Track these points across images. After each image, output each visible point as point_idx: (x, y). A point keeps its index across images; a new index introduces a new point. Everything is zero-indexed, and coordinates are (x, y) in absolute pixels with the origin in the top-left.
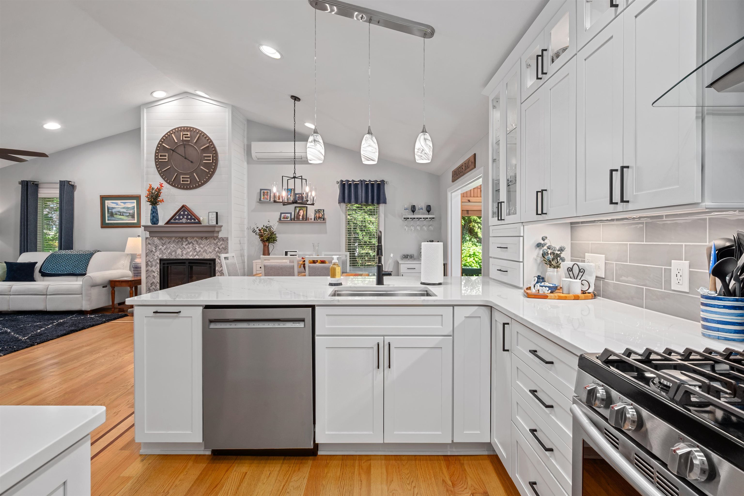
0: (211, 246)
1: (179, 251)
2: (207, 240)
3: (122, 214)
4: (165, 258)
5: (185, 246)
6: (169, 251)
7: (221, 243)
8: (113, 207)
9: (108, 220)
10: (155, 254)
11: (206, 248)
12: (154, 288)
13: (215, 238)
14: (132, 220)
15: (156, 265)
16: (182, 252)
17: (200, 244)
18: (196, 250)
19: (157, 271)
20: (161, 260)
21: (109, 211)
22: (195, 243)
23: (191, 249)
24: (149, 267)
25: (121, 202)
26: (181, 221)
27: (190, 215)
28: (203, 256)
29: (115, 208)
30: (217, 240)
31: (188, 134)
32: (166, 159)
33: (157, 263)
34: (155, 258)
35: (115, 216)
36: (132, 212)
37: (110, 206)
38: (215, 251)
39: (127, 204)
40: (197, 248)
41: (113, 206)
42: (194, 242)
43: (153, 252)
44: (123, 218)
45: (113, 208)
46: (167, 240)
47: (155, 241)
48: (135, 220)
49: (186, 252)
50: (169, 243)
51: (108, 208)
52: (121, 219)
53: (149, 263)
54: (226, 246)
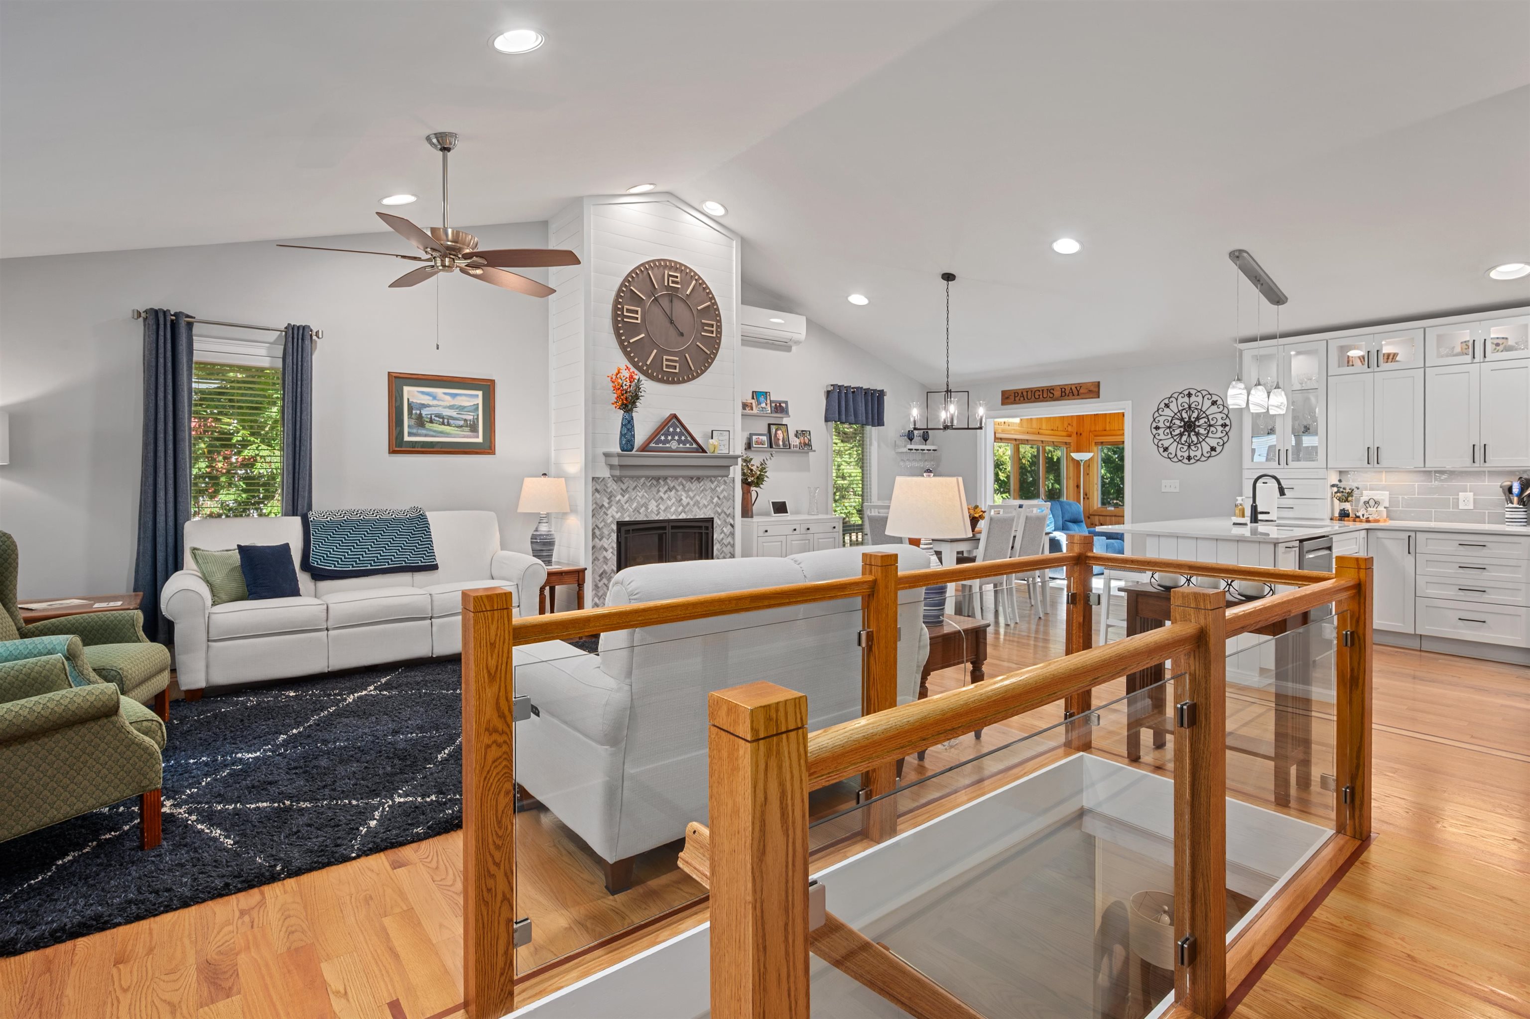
0: (706, 493)
1: (653, 505)
2: (700, 483)
3: (446, 421)
4: (627, 519)
5: (662, 495)
6: (635, 505)
7: (722, 487)
8: (423, 404)
9: (410, 434)
10: (609, 512)
11: (698, 498)
13: (713, 479)
14: (471, 437)
15: (609, 535)
16: (657, 506)
17: (688, 491)
18: (682, 502)
19: (612, 548)
20: (620, 524)
21: (414, 412)
22: (680, 488)
23: (674, 500)
24: (596, 539)
25: (445, 394)
26: (667, 445)
27: (684, 435)
28: (693, 514)
29: (428, 406)
30: (716, 483)
31: (677, 277)
32: (637, 319)
33: (613, 530)
34: (609, 521)
35: (428, 425)
36: (472, 417)
37: (414, 401)
38: (713, 503)
39: (459, 398)
40: (683, 497)
41: (423, 402)
42: (677, 487)
43: (605, 508)
44: (448, 431)
45: (424, 406)
46: (632, 483)
47: (609, 485)
48: (478, 437)
49: (665, 506)
50: (634, 489)
51: (409, 404)
52: (441, 432)
53: (597, 531)
54: (729, 495)
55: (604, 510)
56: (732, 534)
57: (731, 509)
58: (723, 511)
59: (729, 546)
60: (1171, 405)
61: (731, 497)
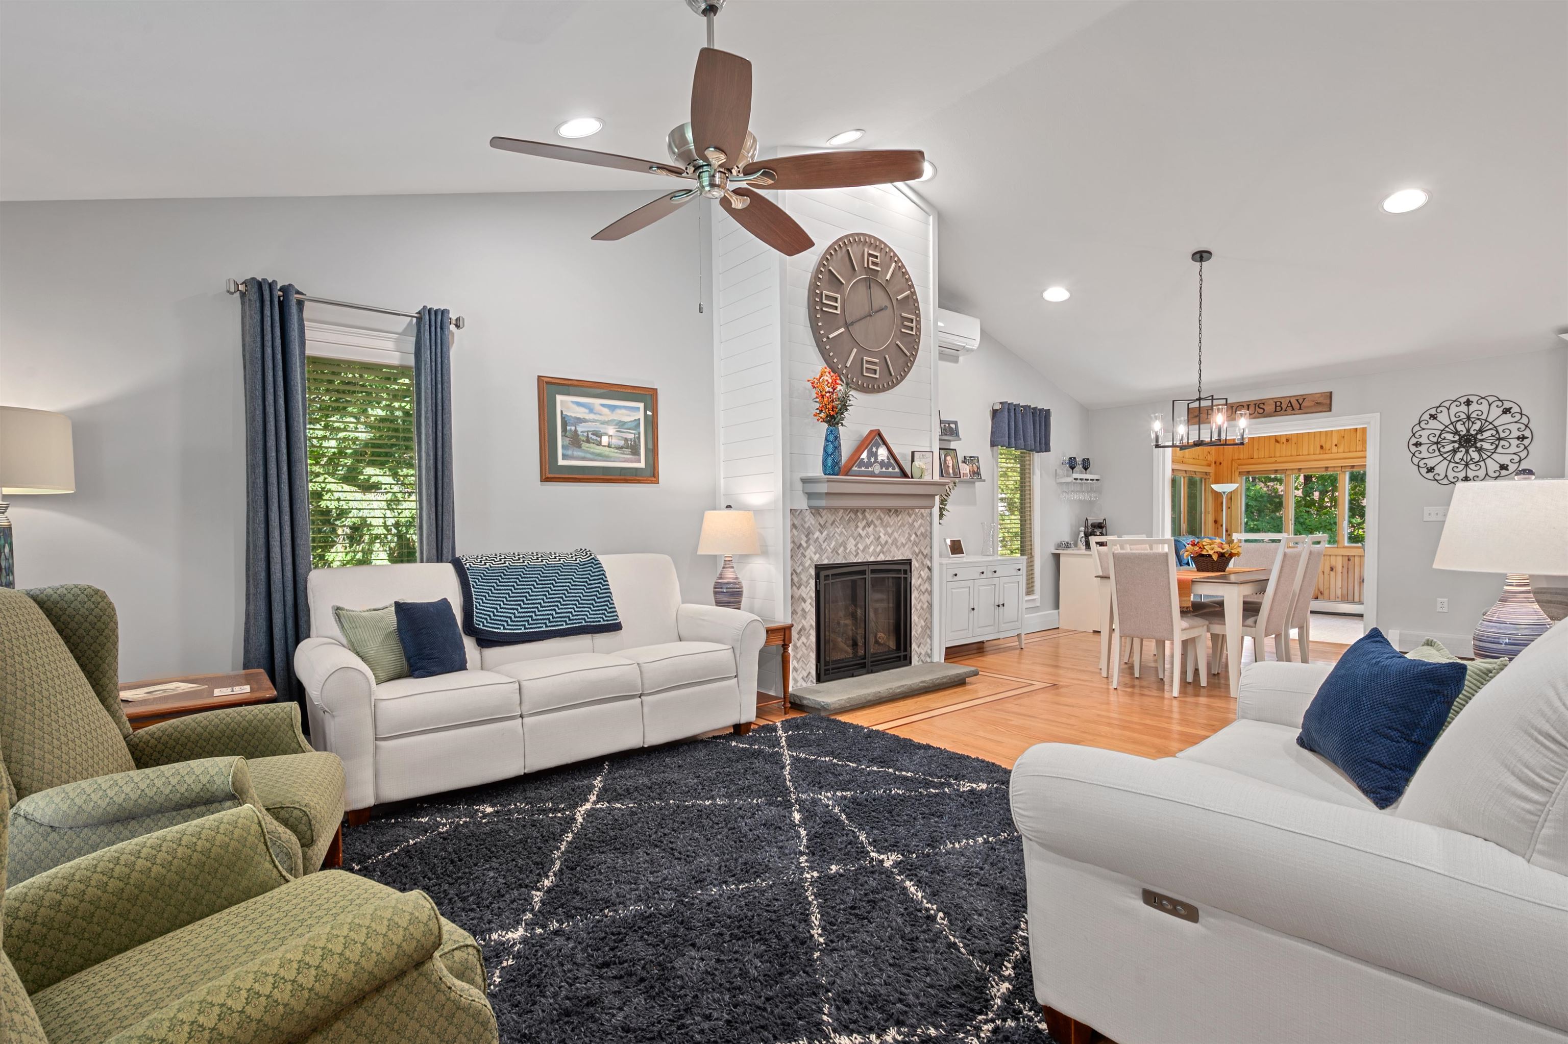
0: (904, 529)
1: (851, 544)
2: (898, 516)
3: (604, 440)
4: (826, 562)
5: (861, 532)
6: (833, 544)
7: (921, 522)
8: (579, 419)
9: (565, 457)
10: (806, 554)
11: (896, 535)
12: (805, 641)
13: (911, 512)
14: (632, 462)
15: (808, 583)
16: (856, 545)
17: (886, 526)
18: (881, 540)
19: (811, 598)
20: (819, 569)
21: (568, 428)
22: (878, 523)
23: (872, 537)
24: (795, 587)
25: (603, 405)
28: (891, 554)
29: (584, 421)
30: (914, 516)
31: (877, 257)
32: (836, 308)
33: (811, 575)
34: (807, 565)
35: (585, 445)
36: (632, 436)
37: (569, 414)
38: (910, 541)
39: (618, 411)
40: (881, 535)
41: (579, 416)
42: (876, 522)
43: (803, 548)
44: (607, 453)
45: (580, 421)
46: (829, 516)
47: (806, 519)
48: (639, 461)
49: (864, 545)
50: (832, 524)
51: (563, 418)
52: (599, 455)
53: (795, 577)
54: (926, 530)
55: (802, 550)
56: (930, 579)
57: (928, 548)
58: (921, 552)
59: (926, 594)
60: (1440, 417)
61: (928, 533)
